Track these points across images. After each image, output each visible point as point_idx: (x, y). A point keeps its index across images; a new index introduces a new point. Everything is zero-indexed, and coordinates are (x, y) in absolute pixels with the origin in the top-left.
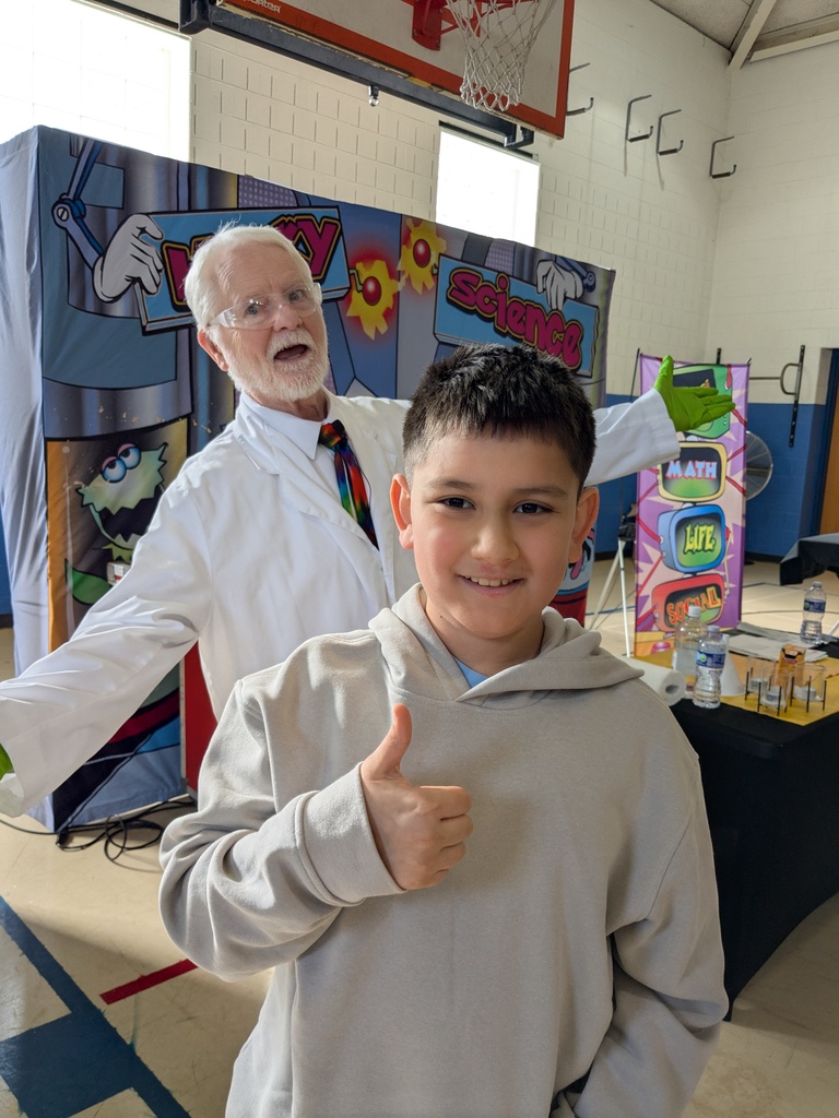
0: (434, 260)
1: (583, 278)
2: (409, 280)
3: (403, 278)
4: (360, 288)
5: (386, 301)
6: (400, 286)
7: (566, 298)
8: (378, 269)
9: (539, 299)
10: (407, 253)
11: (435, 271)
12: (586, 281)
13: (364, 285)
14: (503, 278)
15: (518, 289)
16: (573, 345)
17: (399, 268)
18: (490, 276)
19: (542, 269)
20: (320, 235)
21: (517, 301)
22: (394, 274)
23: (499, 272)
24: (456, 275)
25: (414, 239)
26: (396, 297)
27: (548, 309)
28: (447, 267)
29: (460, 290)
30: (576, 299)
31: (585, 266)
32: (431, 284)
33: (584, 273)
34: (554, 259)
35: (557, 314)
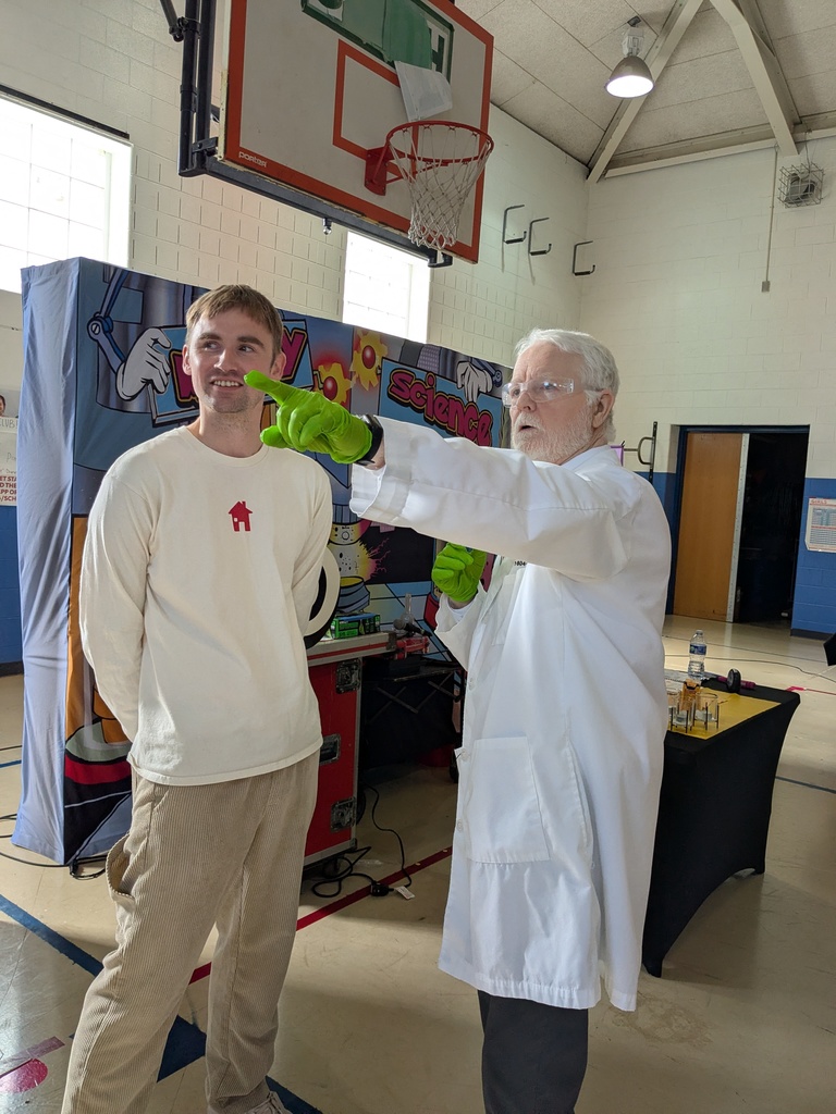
0: (378, 363)
1: (492, 376)
2: (358, 379)
3: (354, 378)
4: (321, 386)
5: (341, 395)
6: (352, 384)
7: (479, 392)
8: (335, 371)
9: (457, 393)
10: (358, 357)
11: (379, 372)
12: (495, 378)
13: (324, 384)
14: (431, 376)
15: (442, 386)
16: (485, 430)
17: (351, 370)
18: (421, 375)
19: (460, 369)
20: (291, 343)
21: (442, 395)
22: (348, 375)
23: (428, 372)
24: (395, 373)
25: (363, 345)
26: (349, 393)
27: (466, 402)
28: (389, 367)
29: (398, 387)
30: (487, 393)
31: (493, 365)
32: (375, 383)
33: (493, 372)
34: (470, 360)
35: (472, 405)
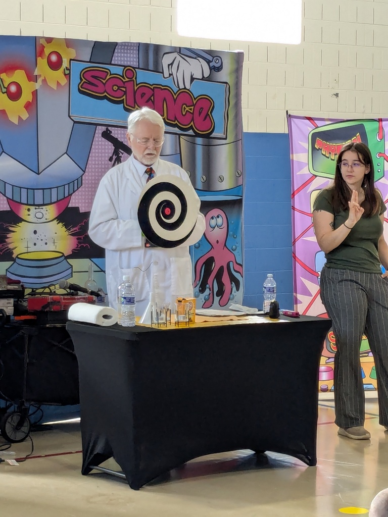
0: (65, 64)
1: (208, 62)
2: (44, 81)
3: (40, 80)
4: (4, 90)
5: (26, 97)
6: (38, 85)
7: (192, 79)
8: (19, 76)
9: (168, 82)
10: (42, 62)
11: (67, 72)
12: (211, 64)
13: (8, 88)
14: (130, 71)
15: (143, 77)
16: (203, 115)
17: (36, 73)
18: (119, 71)
19: (166, 60)
21: (145, 86)
22: (32, 78)
23: (125, 67)
24: (84, 73)
25: (47, 51)
26: (35, 93)
27: (175, 89)
28: (77, 69)
29: (90, 83)
30: (203, 79)
31: (210, 52)
32: (64, 81)
33: (210, 58)
34: (179, 51)
35: (185, 92)
